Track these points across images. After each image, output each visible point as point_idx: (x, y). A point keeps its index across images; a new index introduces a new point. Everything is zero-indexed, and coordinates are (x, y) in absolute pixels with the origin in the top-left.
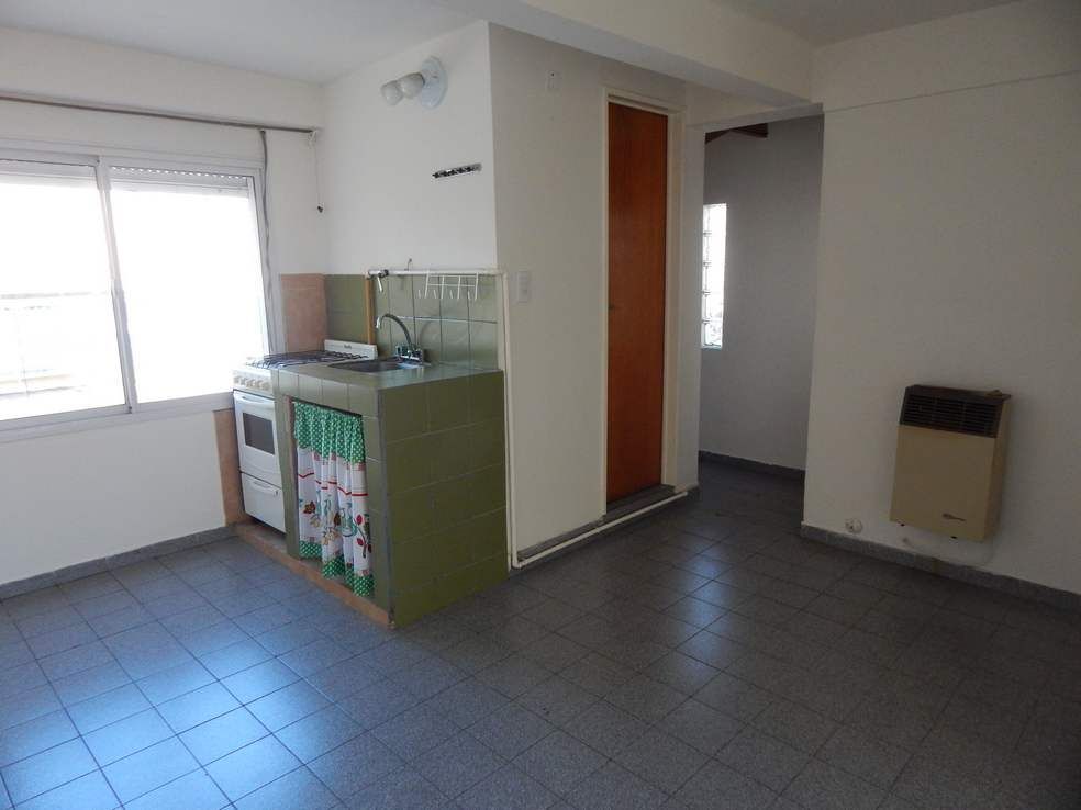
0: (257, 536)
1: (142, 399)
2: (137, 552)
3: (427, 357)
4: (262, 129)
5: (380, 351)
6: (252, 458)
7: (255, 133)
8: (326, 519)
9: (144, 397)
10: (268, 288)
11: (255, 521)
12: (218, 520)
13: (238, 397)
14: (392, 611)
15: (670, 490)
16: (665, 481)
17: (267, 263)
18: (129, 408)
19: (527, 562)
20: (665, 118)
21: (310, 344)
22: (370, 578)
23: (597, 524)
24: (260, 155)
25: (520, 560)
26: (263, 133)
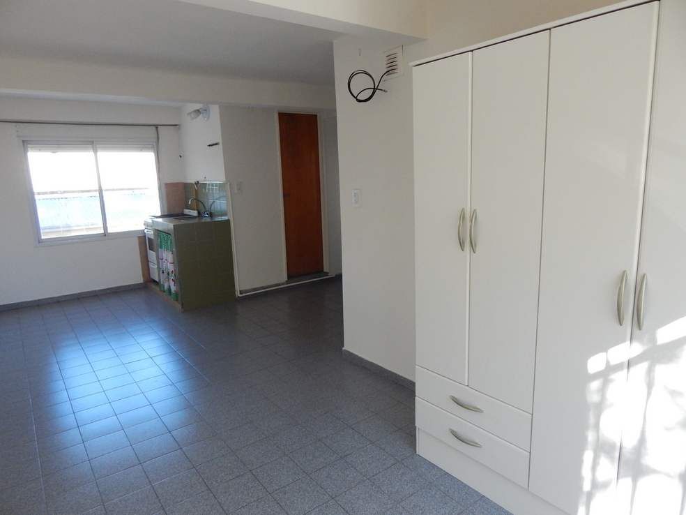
0: (153, 286)
1: (109, 231)
2: (108, 289)
3: (211, 215)
4: (156, 126)
5: (199, 213)
6: (152, 255)
7: (154, 128)
8: (166, 274)
9: (110, 231)
10: (160, 189)
11: (155, 281)
12: (140, 280)
13: (145, 231)
14: (182, 305)
15: (327, 274)
16: (325, 270)
17: (159, 179)
18: (105, 234)
19: (244, 295)
20: (316, 116)
21: (177, 211)
22: (176, 294)
23: (283, 284)
24: (156, 136)
25: (241, 293)
26: (157, 128)
